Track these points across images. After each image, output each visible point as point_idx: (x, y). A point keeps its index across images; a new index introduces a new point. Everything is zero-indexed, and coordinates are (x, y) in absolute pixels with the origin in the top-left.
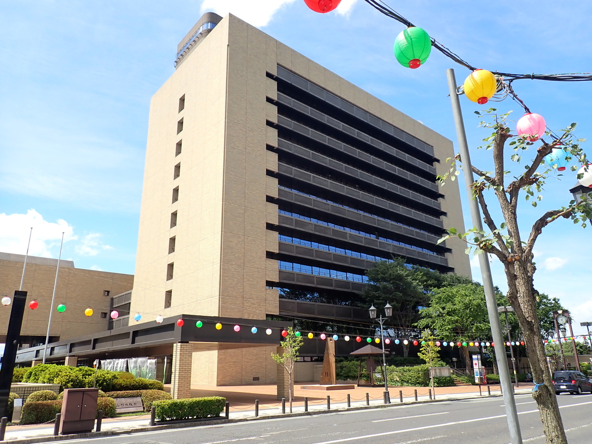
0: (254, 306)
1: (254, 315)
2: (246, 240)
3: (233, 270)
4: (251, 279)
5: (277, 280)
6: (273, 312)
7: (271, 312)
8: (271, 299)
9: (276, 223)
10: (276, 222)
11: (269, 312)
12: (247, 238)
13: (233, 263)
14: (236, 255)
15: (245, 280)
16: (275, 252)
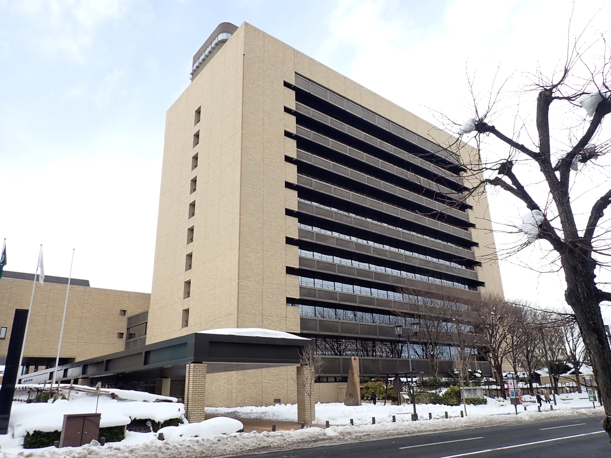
0: (274, 324)
2: (264, 255)
3: (252, 287)
4: (271, 296)
5: (298, 297)
8: (292, 316)
10: (296, 236)
11: (289, 330)
12: (266, 253)
13: (252, 279)
14: (255, 271)
15: (264, 297)
16: (296, 267)
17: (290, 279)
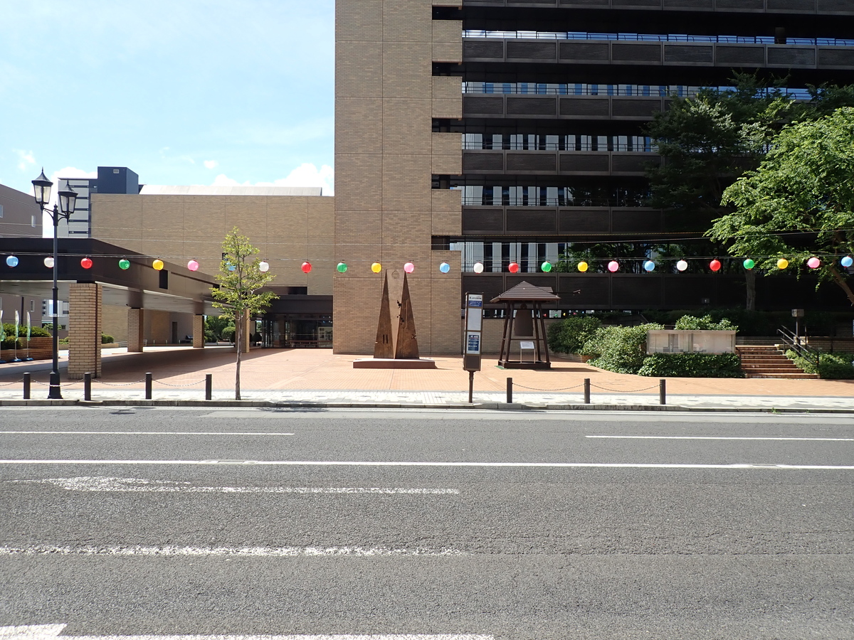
0: (406, 223)
1: (406, 238)
2: (385, 105)
3: (359, 163)
4: (398, 176)
5: (459, 172)
6: (449, 232)
7: (442, 231)
8: (444, 207)
9: (458, 58)
10: (456, 57)
11: (438, 231)
12: (388, 102)
13: (360, 151)
14: (366, 136)
15: (385, 178)
16: (455, 117)
17: (440, 140)
